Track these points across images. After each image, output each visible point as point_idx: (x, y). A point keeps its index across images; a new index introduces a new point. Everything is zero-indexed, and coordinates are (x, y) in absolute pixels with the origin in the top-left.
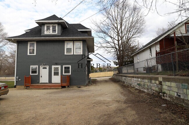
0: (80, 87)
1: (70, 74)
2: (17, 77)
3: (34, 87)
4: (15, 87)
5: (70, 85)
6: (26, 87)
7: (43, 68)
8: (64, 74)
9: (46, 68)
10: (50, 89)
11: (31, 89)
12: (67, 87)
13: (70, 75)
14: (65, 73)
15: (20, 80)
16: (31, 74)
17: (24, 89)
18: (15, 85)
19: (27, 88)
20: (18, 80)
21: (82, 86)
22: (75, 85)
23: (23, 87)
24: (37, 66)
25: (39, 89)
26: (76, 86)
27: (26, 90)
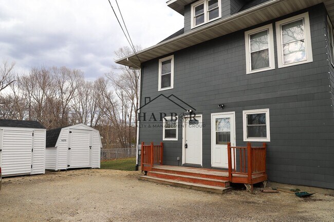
0: (306, 197)
1: (268, 139)
2: (141, 146)
4: (137, 168)
5: (270, 180)
8: (246, 139)
12: (249, 187)
13: (266, 144)
14: (249, 135)
16: (164, 139)
18: (137, 163)
21: (318, 194)
22: (290, 184)
26: (292, 187)
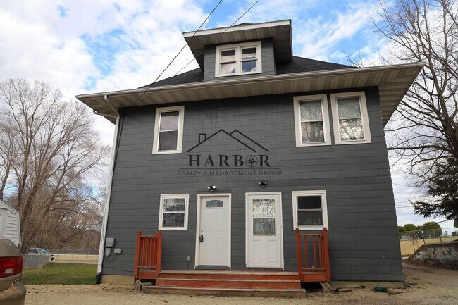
1: (325, 227)
2: (110, 241)
3: (177, 283)
4: (98, 279)
6: (143, 281)
7: (210, 204)
8: (296, 227)
9: (220, 204)
10: (253, 294)
11: (164, 292)
14: (301, 223)
15: (117, 251)
16: (161, 228)
17: (131, 290)
18: (99, 270)
19: (145, 285)
20: (112, 252)
23: (129, 281)
24: (186, 197)
25: (198, 294)
27: (140, 295)
